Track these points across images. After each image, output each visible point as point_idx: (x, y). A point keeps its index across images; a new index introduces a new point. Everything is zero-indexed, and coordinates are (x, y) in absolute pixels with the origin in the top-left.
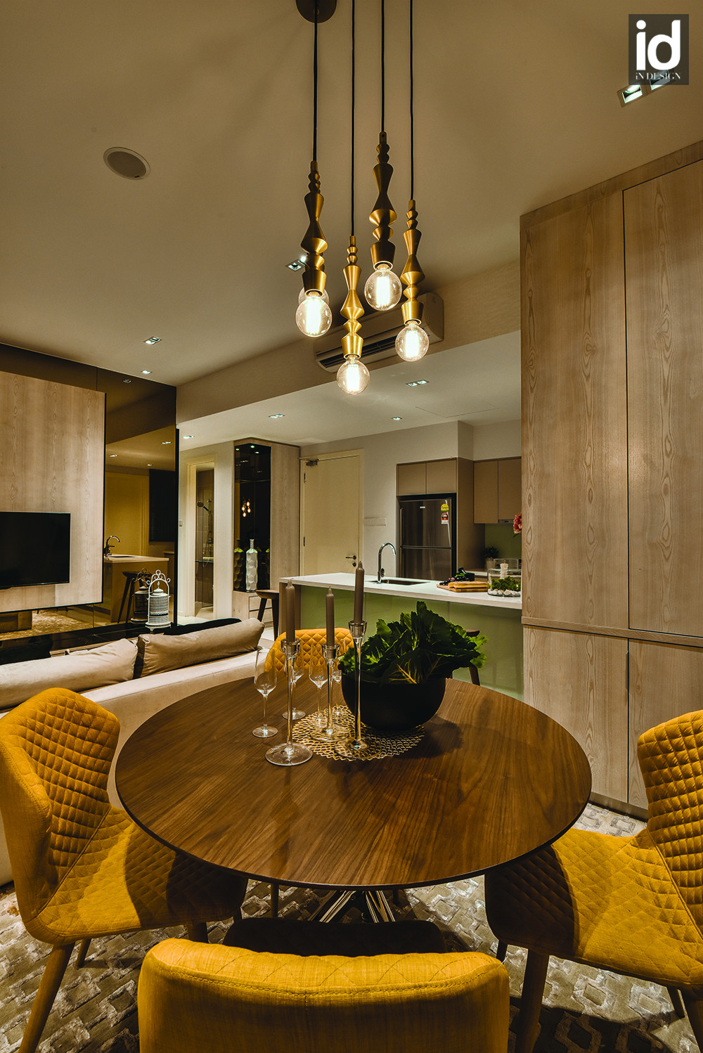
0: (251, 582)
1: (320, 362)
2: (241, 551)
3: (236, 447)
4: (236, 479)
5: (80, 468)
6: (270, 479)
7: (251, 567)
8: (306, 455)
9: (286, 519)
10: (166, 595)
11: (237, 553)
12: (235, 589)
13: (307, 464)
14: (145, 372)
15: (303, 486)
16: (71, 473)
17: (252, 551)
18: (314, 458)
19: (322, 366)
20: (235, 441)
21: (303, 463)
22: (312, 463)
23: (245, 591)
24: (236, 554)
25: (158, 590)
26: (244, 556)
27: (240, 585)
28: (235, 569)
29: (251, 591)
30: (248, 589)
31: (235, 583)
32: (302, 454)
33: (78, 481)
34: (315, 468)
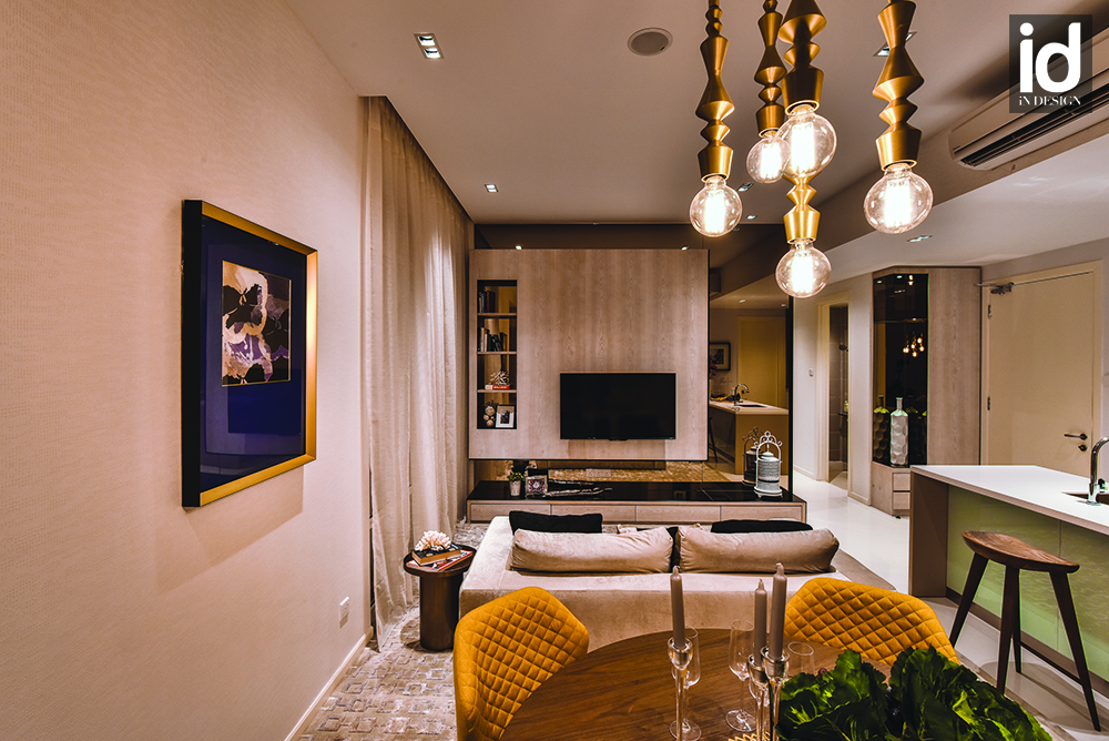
0: (897, 454)
1: (963, 160)
2: (884, 411)
3: (875, 281)
4: (876, 319)
5: (686, 328)
6: (927, 317)
7: (897, 434)
8: (991, 279)
9: (955, 371)
10: (776, 459)
11: (879, 413)
12: (874, 459)
13: (992, 292)
14: (750, 217)
15: (987, 323)
16: (677, 333)
17: (898, 413)
18: (1005, 282)
19: (967, 166)
20: (874, 273)
21: (987, 291)
22: (1000, 290)
23: (889, 464)
24: (876, 416)
25: (768, 453)
26: (887, 417)
27: (881, 454)
28: (875, 434)
29: (897, 466)
30: (893, 461)
31: (875, 452)
32: (984, 278)
33: (684, 341)
34: (1007, 296)
